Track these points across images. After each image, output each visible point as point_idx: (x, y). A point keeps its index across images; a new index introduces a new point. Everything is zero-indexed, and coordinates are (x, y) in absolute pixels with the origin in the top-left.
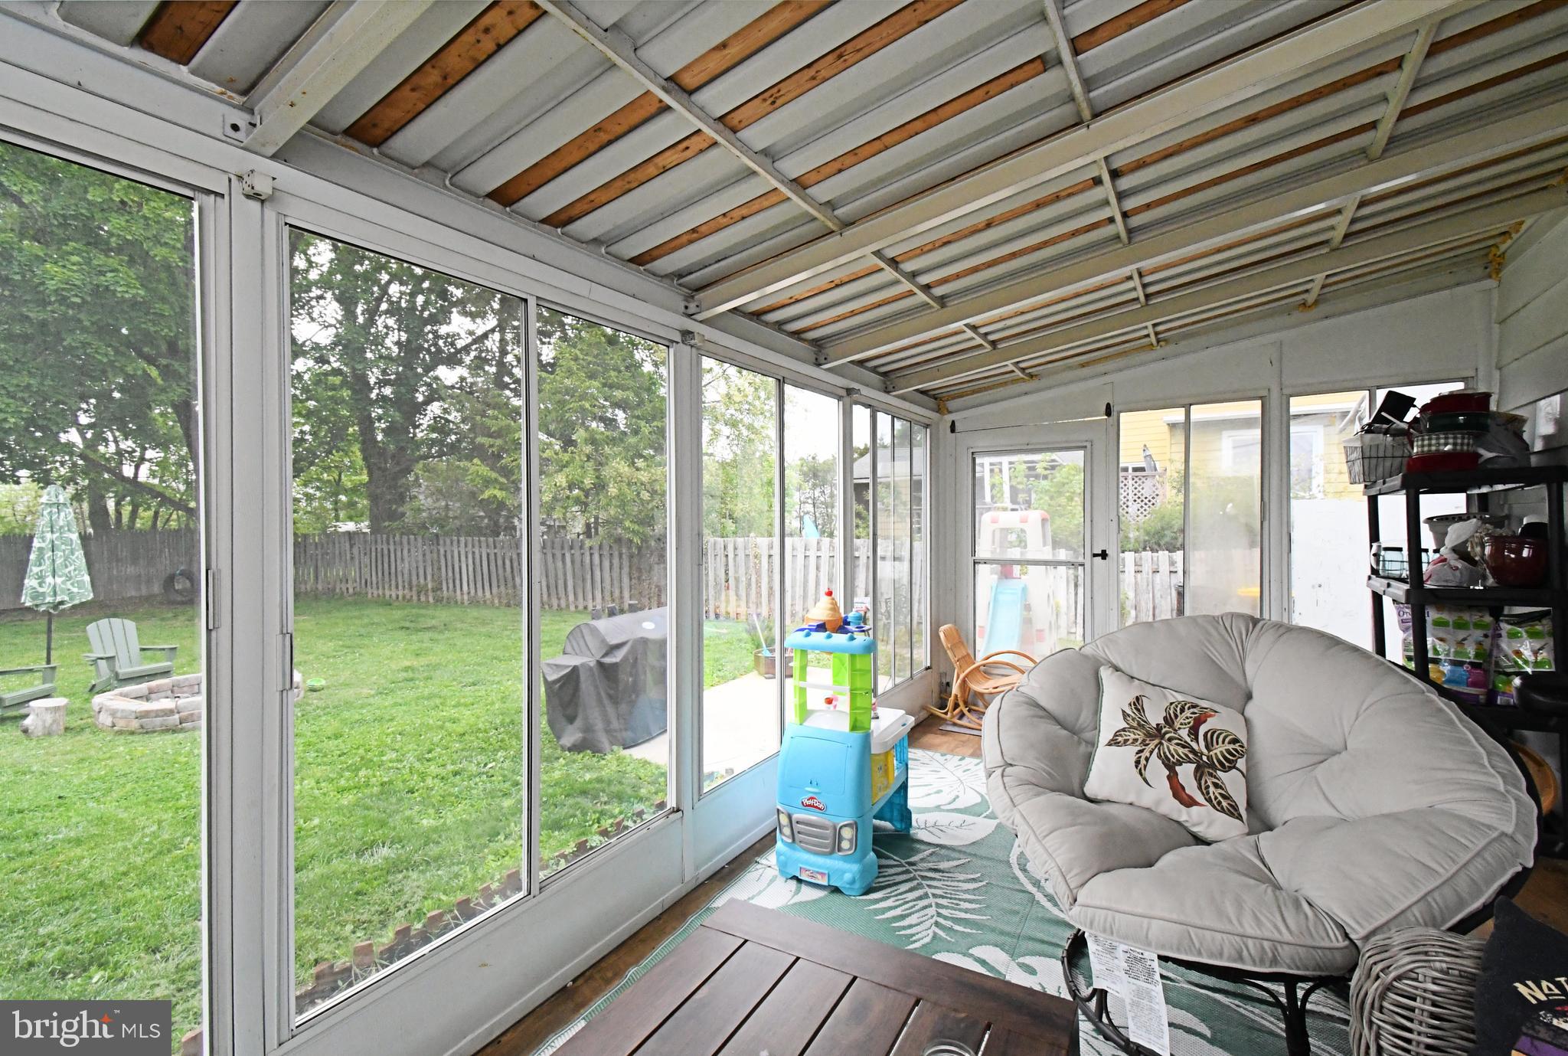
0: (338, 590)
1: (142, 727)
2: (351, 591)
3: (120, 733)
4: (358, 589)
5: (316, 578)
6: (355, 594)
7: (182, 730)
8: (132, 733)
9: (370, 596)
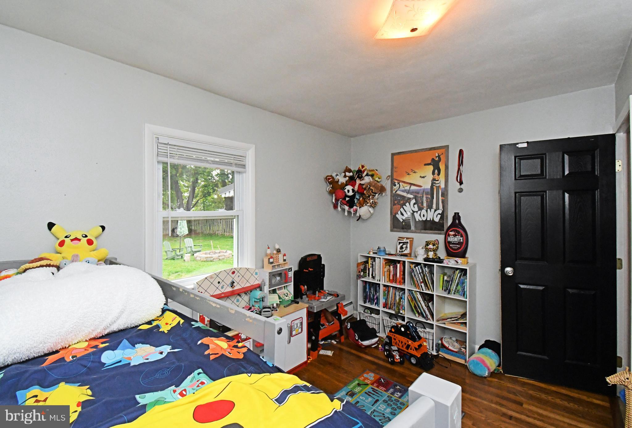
0: (216, 233)
1: (206, 260)
2: (220, 234)
3: (202, 261)
4: (222, 233)
5: (210, 229)
6: (221, 235)
7: (213, 261)
8: (205, 261)
9: (226, 235)
